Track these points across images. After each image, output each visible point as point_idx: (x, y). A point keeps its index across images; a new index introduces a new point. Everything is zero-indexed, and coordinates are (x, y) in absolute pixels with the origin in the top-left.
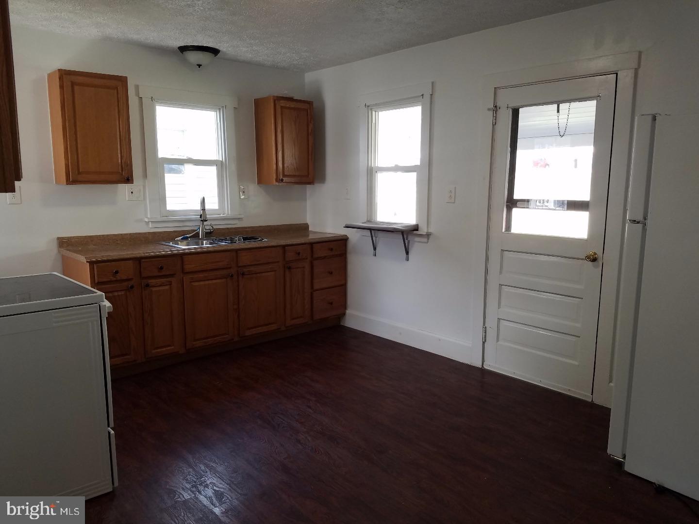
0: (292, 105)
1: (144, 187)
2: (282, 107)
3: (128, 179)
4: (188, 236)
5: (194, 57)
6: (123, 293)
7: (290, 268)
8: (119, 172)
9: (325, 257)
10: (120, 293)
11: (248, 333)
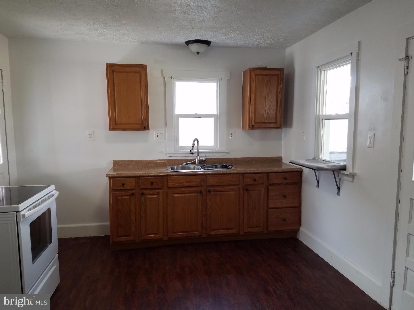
0: (265, 73)
1: (165, 132)
2: (256, 75)
3: (146, 127)
4: (189, 162)
5: (194, 47)
6: (128, 197)
7: (247, 190)
8: (140, 123)
9: (280, 184)
10: (126, 197)
11: (213, 233)
